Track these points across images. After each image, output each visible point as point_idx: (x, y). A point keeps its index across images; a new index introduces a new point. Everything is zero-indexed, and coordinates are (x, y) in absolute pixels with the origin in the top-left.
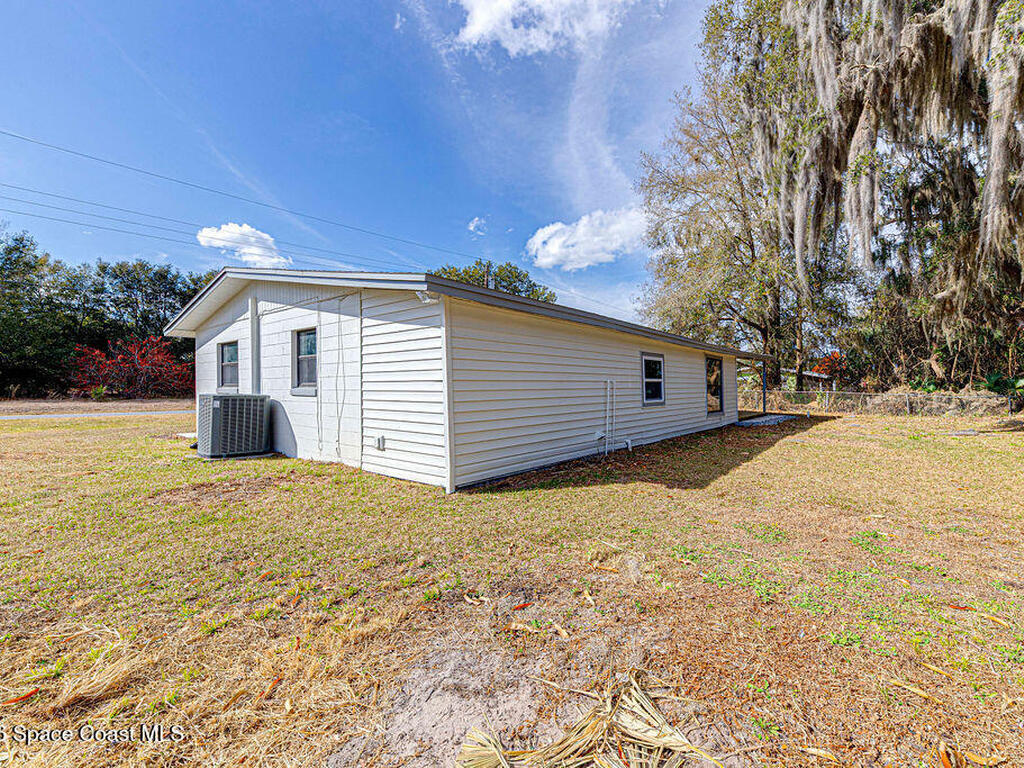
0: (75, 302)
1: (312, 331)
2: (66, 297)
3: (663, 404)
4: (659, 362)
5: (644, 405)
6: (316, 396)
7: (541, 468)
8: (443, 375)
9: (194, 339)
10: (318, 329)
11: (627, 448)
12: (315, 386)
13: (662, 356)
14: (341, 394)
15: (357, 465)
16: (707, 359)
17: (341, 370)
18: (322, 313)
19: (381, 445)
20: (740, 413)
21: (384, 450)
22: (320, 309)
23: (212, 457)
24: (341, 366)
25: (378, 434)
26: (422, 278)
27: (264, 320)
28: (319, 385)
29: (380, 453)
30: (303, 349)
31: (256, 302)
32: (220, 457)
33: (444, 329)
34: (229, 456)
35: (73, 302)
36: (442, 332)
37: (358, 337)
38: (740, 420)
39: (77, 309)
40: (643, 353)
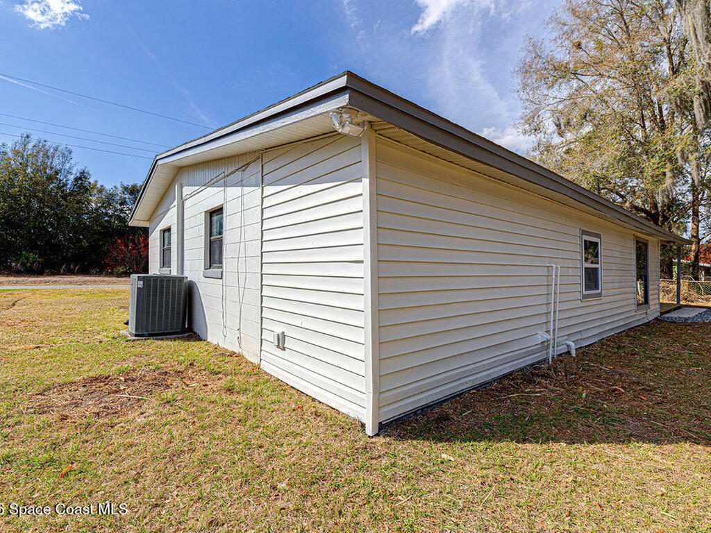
0: (110, 212)
1: (219, 211)
2: (105, 208)
3: (600, 294)
4: (597, 243)
5: (585, 297)
6: (221, 278)
7: (481, 385)
8: (364, 253)
9: (148, 228)
10: (224, 208)
11: (569, 353)
12: (222, 267)
13: (598, 236)
14: (242, 276)
15: (255, 360)
16: (638, 242)
17: (242, 250)
18: (229, 189)
19: (281, 341)
20: (662, 304)
21: (284, 349)
22: (225, 185)
23: (136, 335)
24: (242, 244)
25: (279, 329)
26: (342, 82)
27: (187, 204)
28: (224, 268)
29: (279, 352)
30: (215, 230)
31: (181, 187)
32: (143, 336)
33: (366, 181)
34: (150, 335)
35: (109, 212)
36: (363, 186)
37: (259, 209)
38: (662, 314)
39: (111, 216)
40: (584, 232)
